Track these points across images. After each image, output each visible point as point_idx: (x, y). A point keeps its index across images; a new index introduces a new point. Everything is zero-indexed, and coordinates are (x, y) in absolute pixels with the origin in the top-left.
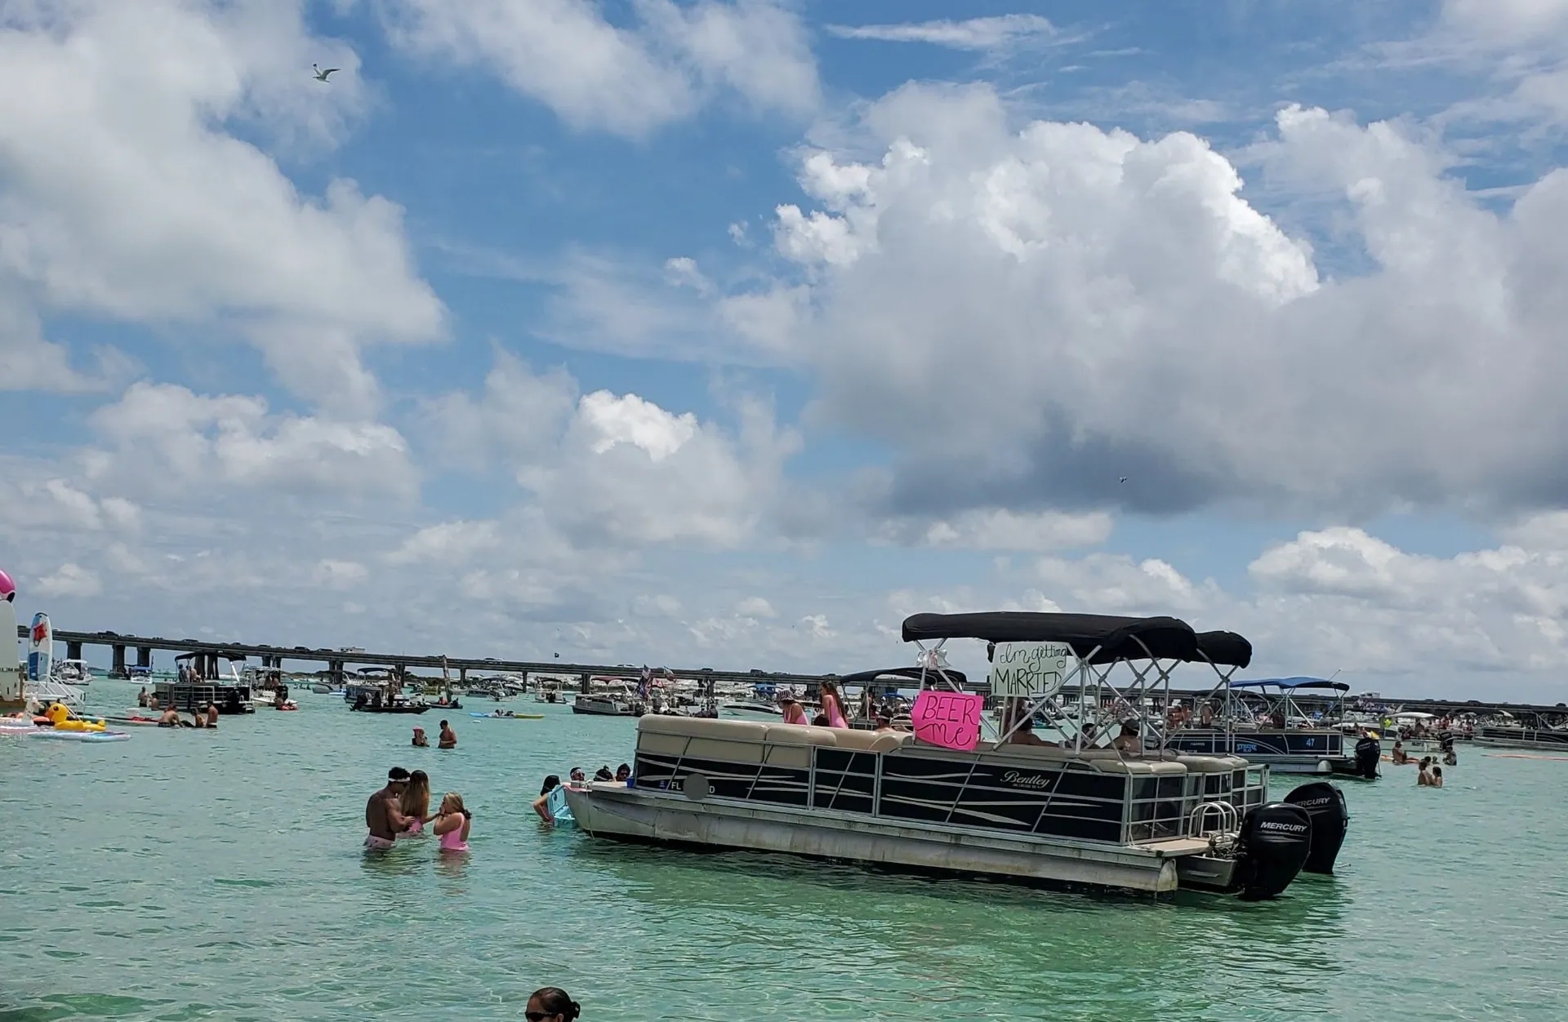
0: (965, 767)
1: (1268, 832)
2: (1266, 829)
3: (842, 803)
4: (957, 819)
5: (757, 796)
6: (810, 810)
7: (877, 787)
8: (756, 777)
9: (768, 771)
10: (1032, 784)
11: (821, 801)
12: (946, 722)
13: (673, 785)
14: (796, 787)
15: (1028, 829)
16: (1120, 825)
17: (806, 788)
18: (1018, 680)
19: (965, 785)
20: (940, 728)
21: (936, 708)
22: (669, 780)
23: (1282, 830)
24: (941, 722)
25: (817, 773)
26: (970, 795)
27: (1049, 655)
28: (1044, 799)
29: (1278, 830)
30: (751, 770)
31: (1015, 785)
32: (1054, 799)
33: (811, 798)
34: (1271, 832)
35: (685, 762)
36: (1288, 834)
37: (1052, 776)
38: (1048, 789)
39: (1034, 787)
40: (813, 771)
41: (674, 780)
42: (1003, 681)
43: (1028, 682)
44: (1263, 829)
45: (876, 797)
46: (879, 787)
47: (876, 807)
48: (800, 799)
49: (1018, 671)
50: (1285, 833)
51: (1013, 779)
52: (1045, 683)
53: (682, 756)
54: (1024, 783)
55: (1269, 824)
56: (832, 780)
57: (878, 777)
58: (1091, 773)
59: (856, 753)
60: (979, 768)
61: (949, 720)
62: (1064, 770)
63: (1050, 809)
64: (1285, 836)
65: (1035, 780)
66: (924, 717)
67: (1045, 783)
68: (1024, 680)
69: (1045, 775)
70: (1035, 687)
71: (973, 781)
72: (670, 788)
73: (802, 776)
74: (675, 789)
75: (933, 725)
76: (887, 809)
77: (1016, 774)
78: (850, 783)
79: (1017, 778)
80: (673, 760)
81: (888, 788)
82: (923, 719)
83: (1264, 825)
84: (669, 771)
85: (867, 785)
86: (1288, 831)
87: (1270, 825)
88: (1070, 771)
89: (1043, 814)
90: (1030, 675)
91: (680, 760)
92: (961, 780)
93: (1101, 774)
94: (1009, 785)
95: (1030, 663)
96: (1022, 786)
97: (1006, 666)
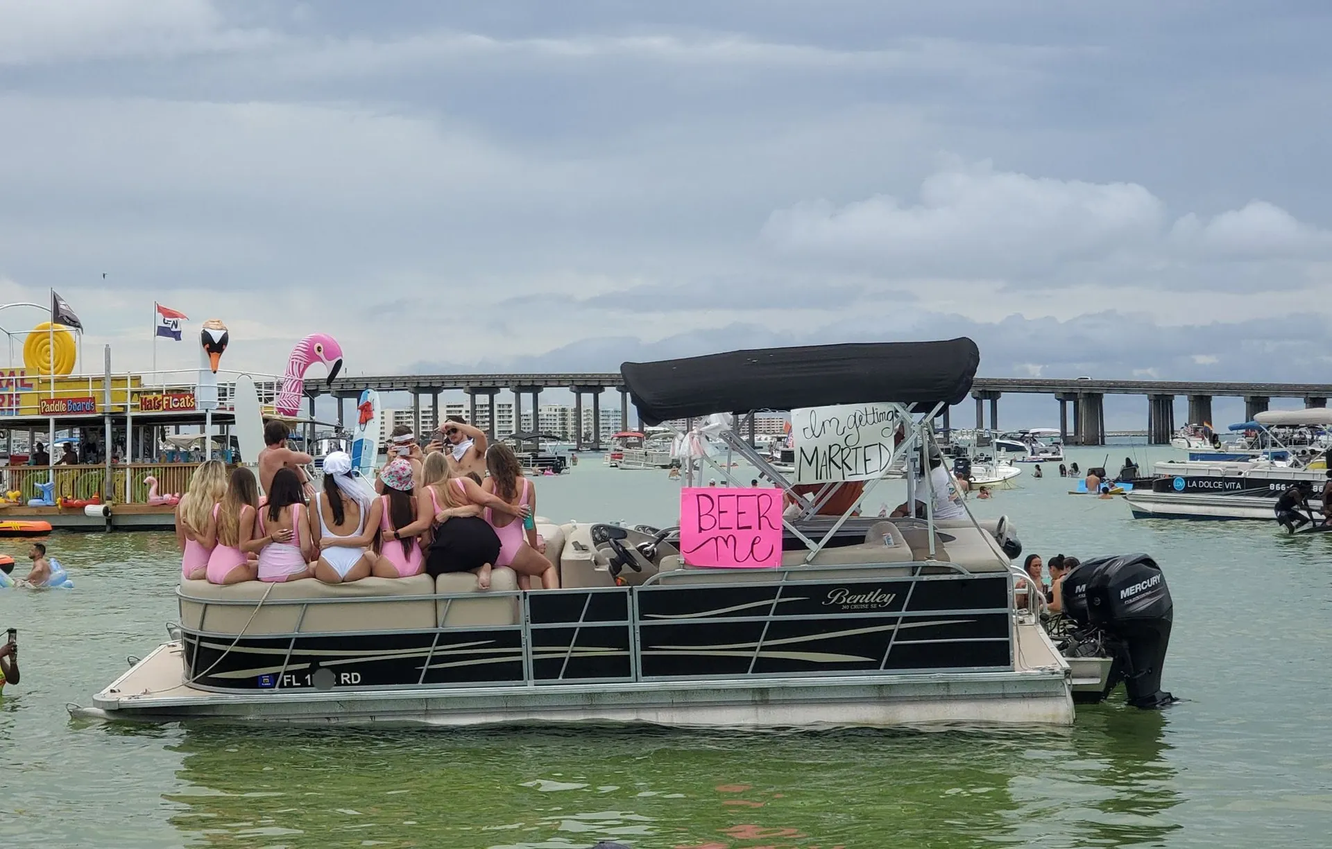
0: (769, 592)
1: (1131, 601)
2: (1131, 597)
3: (581, 669)
4: (765, 666)
5: (434, 677)
6: (529, 687)
7: (635, 638)
8: (431, 649)
9: (448, 638)
10: (870, 603)
11: (546, 670)
12: (734, 531)
13: (285, 681)
14: (501, 656)
15: (874, 666)
16: (1008, 642)
17: (520, 654)
18: (831, 459)
19: (771, 617)
20: (726, 542)
21: (715, 512)
22: (279, 673)
23: (1143, 591)
24: (725, 534)
25: (533, 630)
26: (778, 630)
27: (871, 421)
28: (894, 620)
29: (1139, 593)
30: (422, 640)
31: (844, 607)
32: (906, 620)
33: (528, 668)
34: (1134, 599)
35: (302, 643)
36: (1150, 592)
37: (898, 588)
38: (896, 606)
39: (874, 606)
40: (526, 630)
41: (286, 673)
42: (810, 464)
43: (843, 461)
44: (1125, 599)
45: (635, 653)
46: (638, 637)
47: (636, 665)
48: (513, 672)
49: (830, 447)
50: (1147, 593)
51: (840, 599)
52: (866, 460)
53: (296, 634)
54: (858, 602)
55: (1127, 590)
56: (563, 637)
57: (634, 623)
58: (956, 577)
59: (593, 594)
60: (788, 591)
61: (739, 528)
62: (917, 578)
63: (902, 634)
64: (1149, 596)
65: (873, 597)
66: (701, 529)
67: (888, 599)
68: (838, 460)
69: (886, 587)
70: (853, 467)
71: (781, 609)
72: (282, 686)
73: (511, 638)
74: (290, 685)
75: (716, 539)
76: (653, 667)
77: (845, 592)
78: (587, 637)
79: (847, 597)
80: (283, 643)
81: (650, 636)
82: (700, 532)
83: (1123, 594)
84: (279, 660)
85: (619, 638)
86: (1149, 589)
87: (1129, 591)
88: (925, 578)
89: (892, 642)
90: (846, 451)
91: (293, 641)
92: (765, 610)
93: (971, 576)
94: (837, 608)
95: (845, 435)
96: (855, 607)
97: (814, 442)
